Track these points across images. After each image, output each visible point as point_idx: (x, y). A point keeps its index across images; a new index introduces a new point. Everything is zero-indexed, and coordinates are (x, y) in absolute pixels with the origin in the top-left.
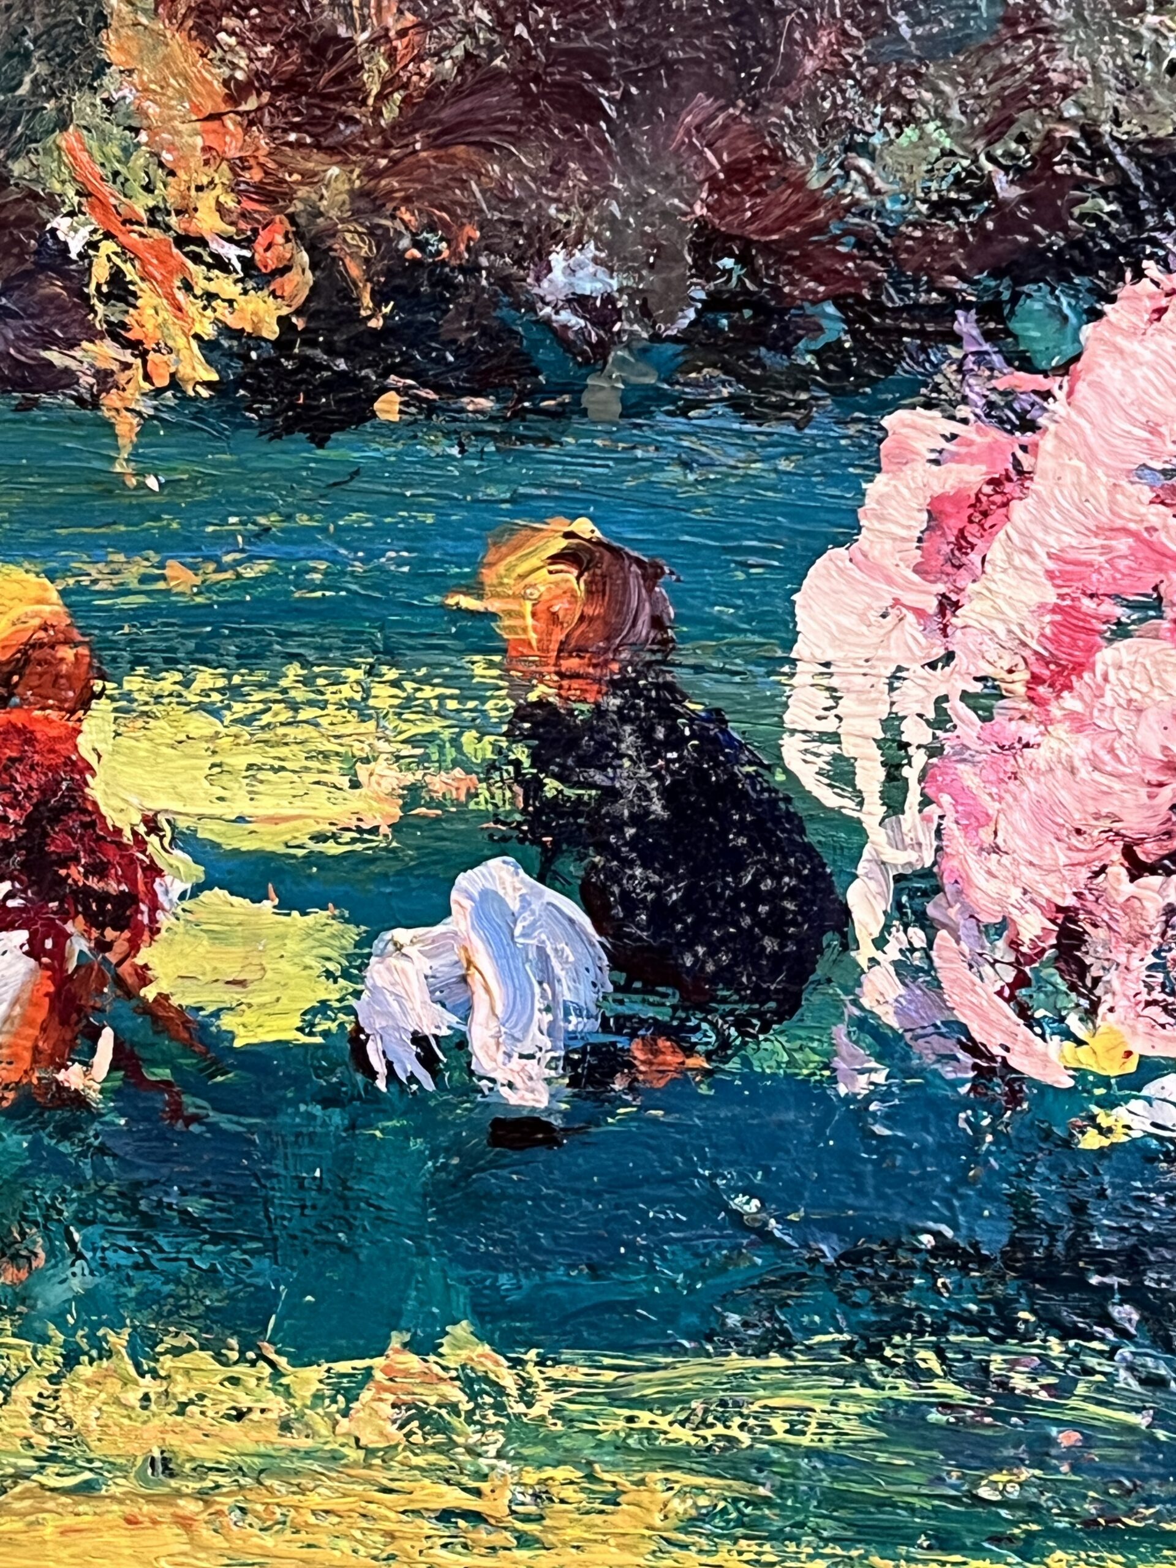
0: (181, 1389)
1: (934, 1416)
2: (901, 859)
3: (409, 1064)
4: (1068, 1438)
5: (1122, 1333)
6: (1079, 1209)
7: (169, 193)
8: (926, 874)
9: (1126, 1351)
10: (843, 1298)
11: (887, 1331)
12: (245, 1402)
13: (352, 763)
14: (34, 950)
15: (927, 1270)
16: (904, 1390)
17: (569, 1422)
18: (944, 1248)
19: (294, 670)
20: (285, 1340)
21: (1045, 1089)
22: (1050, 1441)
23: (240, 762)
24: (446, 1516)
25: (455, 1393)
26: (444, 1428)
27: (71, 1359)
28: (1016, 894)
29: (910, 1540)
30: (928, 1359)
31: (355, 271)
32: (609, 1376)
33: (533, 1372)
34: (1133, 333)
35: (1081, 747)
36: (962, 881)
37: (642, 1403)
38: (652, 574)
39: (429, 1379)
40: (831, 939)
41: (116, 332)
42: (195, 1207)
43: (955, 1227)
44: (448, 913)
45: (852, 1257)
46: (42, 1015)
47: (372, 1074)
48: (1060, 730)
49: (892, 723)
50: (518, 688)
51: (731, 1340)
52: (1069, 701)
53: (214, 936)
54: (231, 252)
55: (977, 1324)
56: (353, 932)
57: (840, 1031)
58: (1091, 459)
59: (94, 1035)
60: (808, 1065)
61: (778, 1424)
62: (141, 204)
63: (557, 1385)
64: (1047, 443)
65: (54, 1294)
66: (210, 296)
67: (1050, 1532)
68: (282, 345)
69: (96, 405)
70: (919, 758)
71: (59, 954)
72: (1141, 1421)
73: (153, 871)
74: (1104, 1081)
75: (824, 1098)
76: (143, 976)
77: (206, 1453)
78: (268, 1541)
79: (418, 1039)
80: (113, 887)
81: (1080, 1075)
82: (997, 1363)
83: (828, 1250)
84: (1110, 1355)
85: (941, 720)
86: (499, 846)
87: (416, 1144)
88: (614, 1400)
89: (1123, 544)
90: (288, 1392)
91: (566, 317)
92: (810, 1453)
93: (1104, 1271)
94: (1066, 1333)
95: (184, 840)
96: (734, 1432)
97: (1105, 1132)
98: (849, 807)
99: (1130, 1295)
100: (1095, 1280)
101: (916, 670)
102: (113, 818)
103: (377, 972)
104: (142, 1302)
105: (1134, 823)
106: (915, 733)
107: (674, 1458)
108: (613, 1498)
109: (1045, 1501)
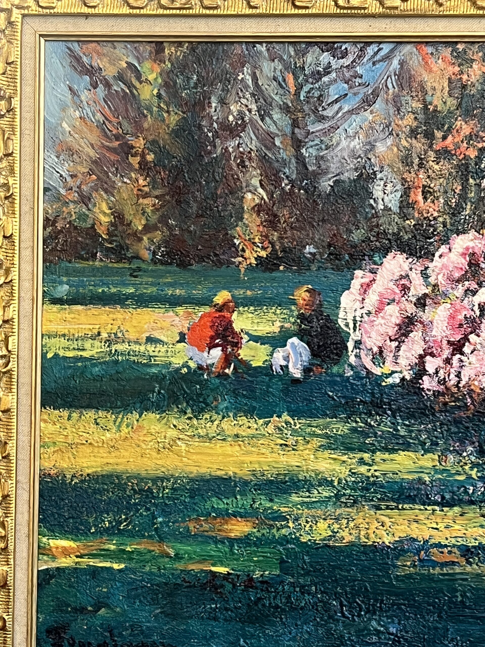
0: (240, 423)
1: (359, 429)
2: (356, 338)
3: (279, 370)
4: (380, 433)
5: (389, 416)
6: (382, 395)
7: (252, 236)
8: (360, 341)
9: (389, 418)
10: (345, 409)
11: (352, 415)
12: (250, 425)
13: (273, 322)
14: (222, 350)
15: (359, 405)
16: (354, 425)
18: (361, 401)
19: (265, 307)
20: (257, 415)
21: (377, 375)
22: (377, 433)
23: (256, 321)
24: (281, 445)
25: (284, 424)
26: (282, 430)
27: (223, 417)
28: (373, 344)
29: (354, 450)
30: (358, 420)
31: (278, 247)
32: (308, 422)
33: (296, 421)
34: (391, 260)
35: (383, 321)
36: (365, 342)
37: (313, 426)
38: (319, 294)
39: (280, 422)
40: (344, 351)
41: (242, 256)
42: (245, 393)
43: (362, 397)
44: (285, 345)
45: (347, 403)
46: (222, 361)
47: (273, 371)
48: (380, 319)
49: (355, 317)
50: (299, 311)
51: (327, 415)
52: (381, 314)
53: (251, 349)
54: (260, 245)
55: (366, 414)
56: (271, 349)
57: (346, 365)
58: (384, 278)
59: (231, 364)
60: (341, 371)
61: (334, 430)
62: (247, 238)
63: (300, 423)
64: (378, 275)
65: (221, 407)
66: (256, 251)
68: (266, 258)
69: (238, 266)
70: (359, 323)
71: (226, 351)
72: (391, 430)
73: (242, 338)
74: (386, 374)
75: (343, 376)
76: (239, 355)
77: (244, 434)
78: (253, 449)
79: (281, 366)
80: (235, 341)
81: (382, 373)
82: (369, 420)
84: (386, 419)
85: (362, 317)
86: (294, 335)
87: (280, 383)
88: (309, 426)
89: (389, 291)
90: (257, 424)
91: (308, 255)
92: (339, 435)
93: (386, 405)
94: (380, 415)
95: (247, 333)
96: (327, 431)
97: (386, 382)
98: (348, 330)
99: (390, 409)
100: (384, 407)
101: (358, 309)
102: (236, 330)
103: (275, 355)
104: (235, 409)
105: (390, 334)
106: (358, 319)
107: (318, 436)
108: (308, 442)
109: (376, 443)
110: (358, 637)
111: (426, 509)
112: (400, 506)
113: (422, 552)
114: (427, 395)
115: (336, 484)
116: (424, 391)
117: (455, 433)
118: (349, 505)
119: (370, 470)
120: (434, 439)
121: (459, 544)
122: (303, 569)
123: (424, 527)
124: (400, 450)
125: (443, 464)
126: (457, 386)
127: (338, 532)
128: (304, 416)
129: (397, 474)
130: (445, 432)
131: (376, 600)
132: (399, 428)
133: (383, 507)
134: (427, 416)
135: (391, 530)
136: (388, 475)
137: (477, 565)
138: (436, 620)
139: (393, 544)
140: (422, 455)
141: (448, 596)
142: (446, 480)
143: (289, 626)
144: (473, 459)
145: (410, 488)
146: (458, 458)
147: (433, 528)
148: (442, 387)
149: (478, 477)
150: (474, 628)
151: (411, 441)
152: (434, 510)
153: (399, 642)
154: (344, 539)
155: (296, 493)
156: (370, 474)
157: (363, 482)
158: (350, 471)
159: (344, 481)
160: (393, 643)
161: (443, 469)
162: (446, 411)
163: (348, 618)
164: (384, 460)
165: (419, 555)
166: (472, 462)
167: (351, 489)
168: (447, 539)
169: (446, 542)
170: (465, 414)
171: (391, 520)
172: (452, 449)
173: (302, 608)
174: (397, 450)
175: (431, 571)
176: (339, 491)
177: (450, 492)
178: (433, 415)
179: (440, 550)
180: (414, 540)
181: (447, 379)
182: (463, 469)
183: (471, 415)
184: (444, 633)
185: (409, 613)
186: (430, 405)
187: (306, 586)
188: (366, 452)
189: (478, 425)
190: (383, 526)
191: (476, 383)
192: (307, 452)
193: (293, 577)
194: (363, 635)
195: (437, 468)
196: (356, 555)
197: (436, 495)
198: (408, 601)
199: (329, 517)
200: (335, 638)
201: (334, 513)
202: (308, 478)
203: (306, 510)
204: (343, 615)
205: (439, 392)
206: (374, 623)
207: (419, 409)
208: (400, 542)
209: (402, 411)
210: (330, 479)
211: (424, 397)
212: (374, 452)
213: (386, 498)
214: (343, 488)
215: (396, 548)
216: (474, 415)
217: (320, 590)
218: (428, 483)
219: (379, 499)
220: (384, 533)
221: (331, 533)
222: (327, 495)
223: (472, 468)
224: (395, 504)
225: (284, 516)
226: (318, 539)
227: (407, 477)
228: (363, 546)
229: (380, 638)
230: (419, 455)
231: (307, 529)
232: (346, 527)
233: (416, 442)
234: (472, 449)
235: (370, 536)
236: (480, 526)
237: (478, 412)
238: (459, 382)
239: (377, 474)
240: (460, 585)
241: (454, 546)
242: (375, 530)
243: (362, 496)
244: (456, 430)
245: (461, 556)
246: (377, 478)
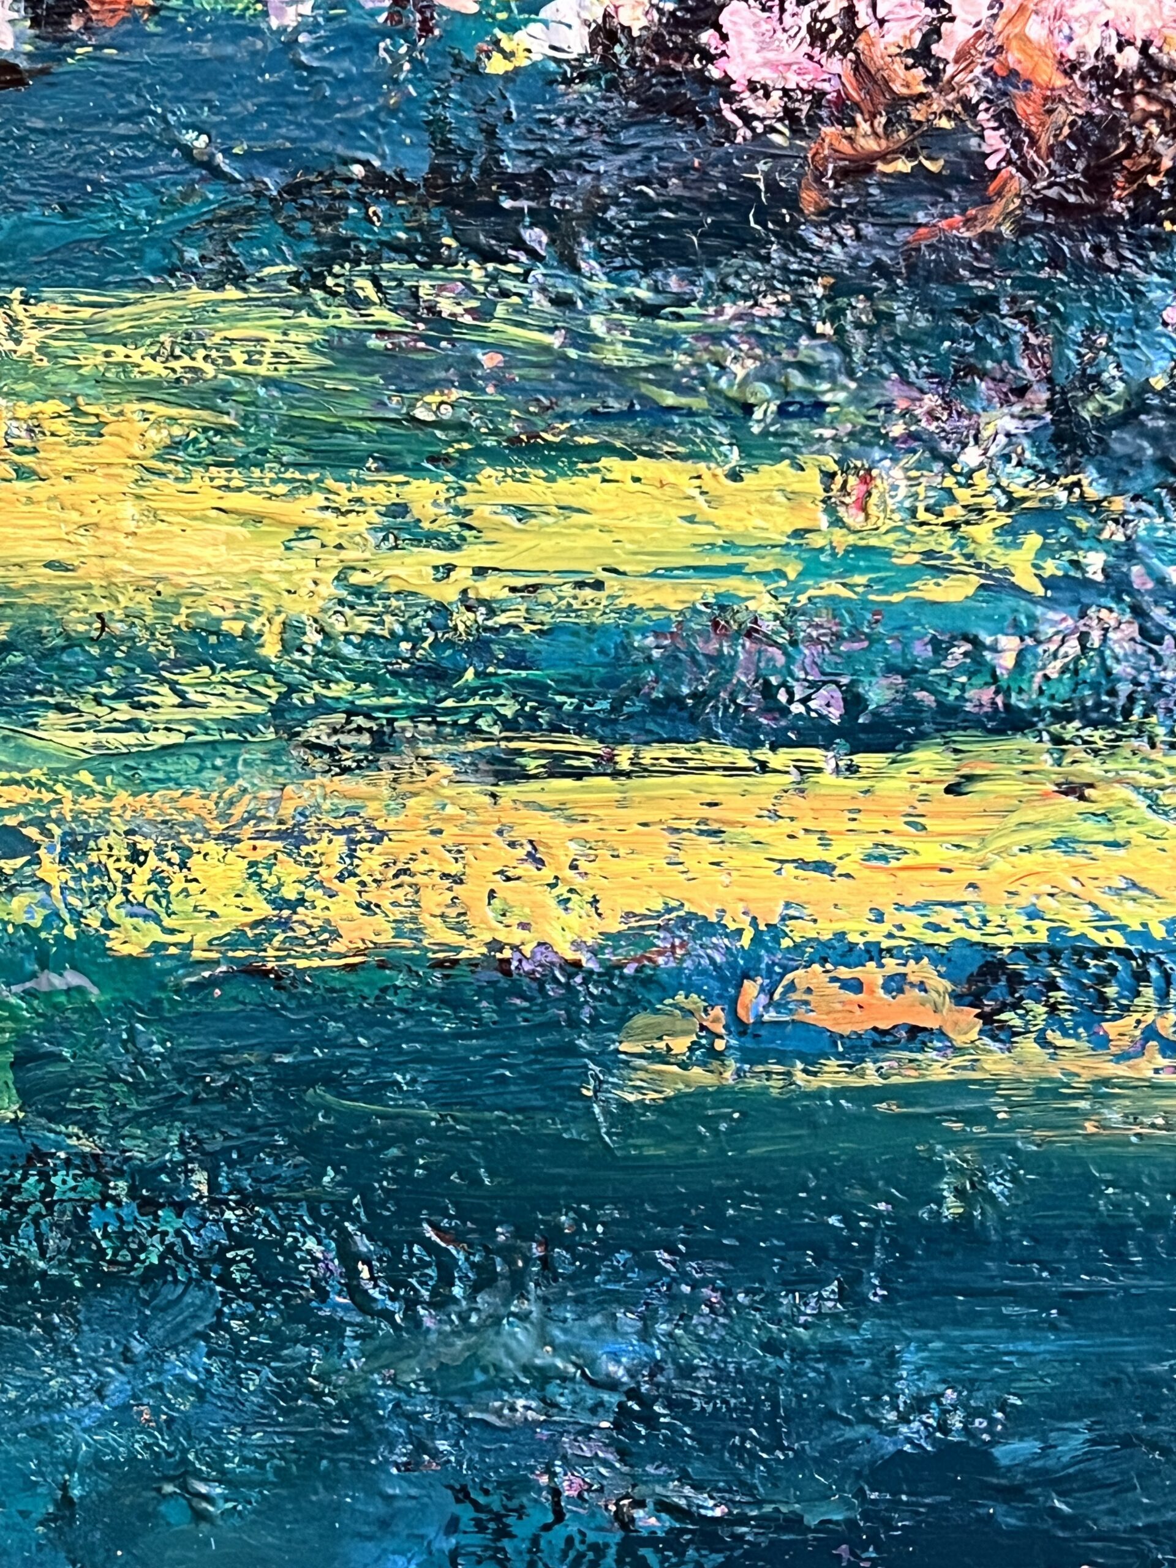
1: (373, 342)
6: (490, 133)
9: (538, 272)
10: (287, 229)
11: (329, 262)
15: (361, 200)
16: (346, 318)
17: (54, 357)
18: (375, 178)
21: (453, 15)
22: (476, 363)
29: (359, 462)
30: (365, 288)
32: (86, 313)
33: (18, 310)
55: (406, 250)
61: (238, 355)
63: (40, 323)
67: (480, 451)
72: (555, 340)
82: (425, 288)
83: (272, 182)
84: (524, 277)
88: (92, 337)
92: (267, 382)
93: (516, 195)
96: (200, 363)
97: (508, 56)
100: (507, 204)
107: (148, 389)
108: (97, 430)
109: (474, 421)
110: (442, 1398)
111: (764, 767)
112: (624, 757)
113: (751, 988)
114: (747, 118)
115: (270, 649)
116: (730, 98)
117: (916, 341)
118: (348, 758)
119: (450, 568)
120: (798, 380)
121: (943, 939)
122: (137, 1088)
123: (757, 857)
124: (609, 450)
125: (853, 518)
126: (922, 55)
127: (301, 901)
128: (59, 283)
129: (598, 585)
130: (858, 337)
131: (523, 1233)
132: (597, 325)
133: (532, 765)
134: (756, 247)
135: (578, 882)
136: (549, 596)
137: (1042, 1041)
138: (835, 1317)
139: (594, 952)
140: (735, 476)
141: (889, 1199)
142: (865, 603)
143: (93, 1363)
144: (1017, 480)
145: (672, 659)
146: (935, 477)
147: (802, 864)
148: (836, 65)
149: (1047, 583)
150: (1026, 1346)
151: (670, 399)
152: (804, 770)
153: (650, 1420)
154: (336, 935)
155: (62, 709)
156: (449, 593)
157: (417, 640)
158: (341, 578)
159: (313, 637)
160: (617, 1425)
161: (855, 549)
162: (858, 213)
163: (388, 1315)
164: (522, 513)
165: (734, 1001)
166: (1012, 502)
167: (358, 678)
168: (880, 918)
169: (877, 934)
170: (969, 222)
171: (578, 828)
172: (897, 430)
173: (152, 1274)
174: (590, 454)
175: (800, 1078)
176: (292, 689)
177: (891, 669)
178: (793, 242)
179: (844, 972)
180: (707, 928)
181: (863, 19)
182: (962, 542)
183: (1006, 230)
184: (875, 1371)
185: (695, 1285)
186: (772, 186)
187: (162, 1168)
188: (417, 470)
189: (1047, 285)
190: (540, 863)
191: (1035, 30)
192: (97, 483)
193: (89, 1129)
194: (467, 1394)
195: (817, 541)
196: (408, 1013)
197: (815, 686)
198: (690, 1228)
199: (249, 829)
200: (328, 1414)
201: (276, 802)
202: (118, 628)
203: (123, 796)
204: (361, 1301)
205: (818, 97)
206: (521, 1336)
207: (708, 207)
208: (636, 937)
209: (608, 228)
210: (237, 628)
211: (730, 132)
212: (461, 467)
213: (544, 716)
214: (314, 674)
215: (611, 970)
216: (1024, 228)
217: (236, 1188)
218: (768, 625)
219: (509, 724)
220: (549, 898)
221: (264, 910)
222: (230, 711)
223: (1010, 535)
224: (595, 747)
225: (13, 831)
226: (201, 940)
227: (659, 598)
228: (439, 964)
229: (549, 1405)
230: (713, 474)
231: (138, 890)
232: (341, 878)
233: (698, 403)
234: (1012, 425)
235: (471, 919)
236: (1058, 843)
237: (1044, 204)
238: (933, 33)
239: (489, 588)
240: (953, 1141)
241: (919, 951)
242: (498, 882)
243: (417, 713)
244: (922, 321)
245: (958, 999)
246: (492, 613)
